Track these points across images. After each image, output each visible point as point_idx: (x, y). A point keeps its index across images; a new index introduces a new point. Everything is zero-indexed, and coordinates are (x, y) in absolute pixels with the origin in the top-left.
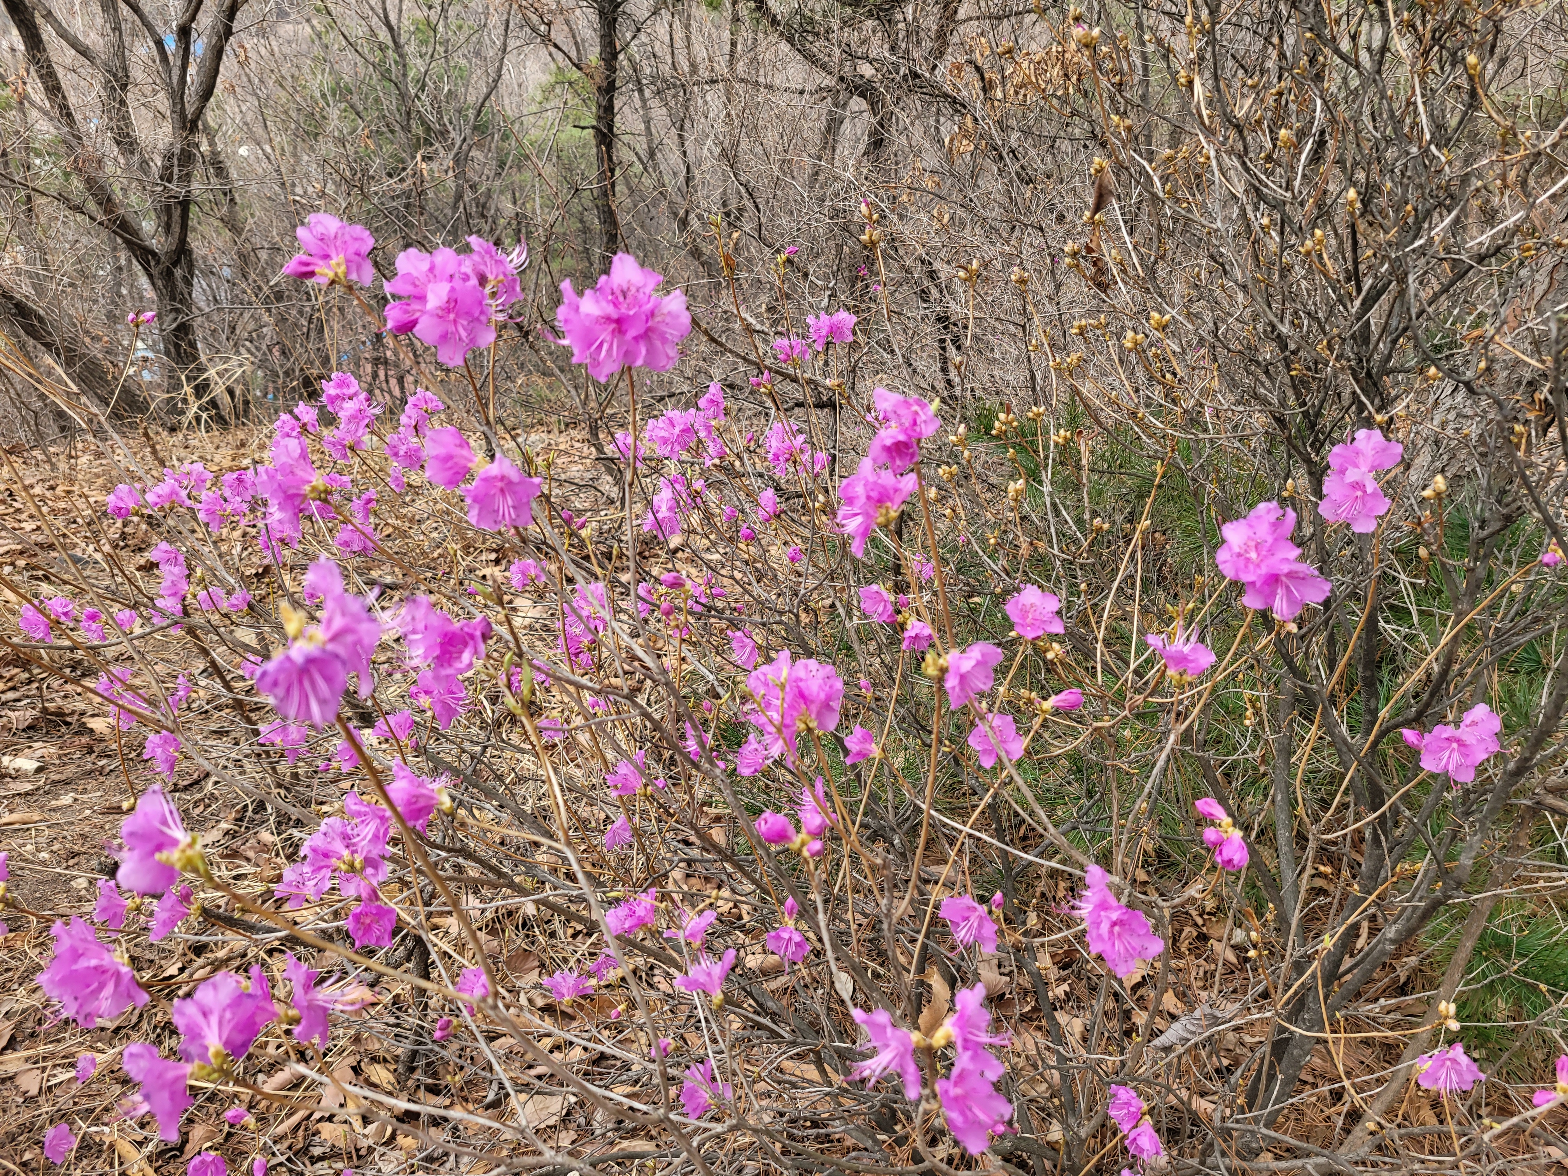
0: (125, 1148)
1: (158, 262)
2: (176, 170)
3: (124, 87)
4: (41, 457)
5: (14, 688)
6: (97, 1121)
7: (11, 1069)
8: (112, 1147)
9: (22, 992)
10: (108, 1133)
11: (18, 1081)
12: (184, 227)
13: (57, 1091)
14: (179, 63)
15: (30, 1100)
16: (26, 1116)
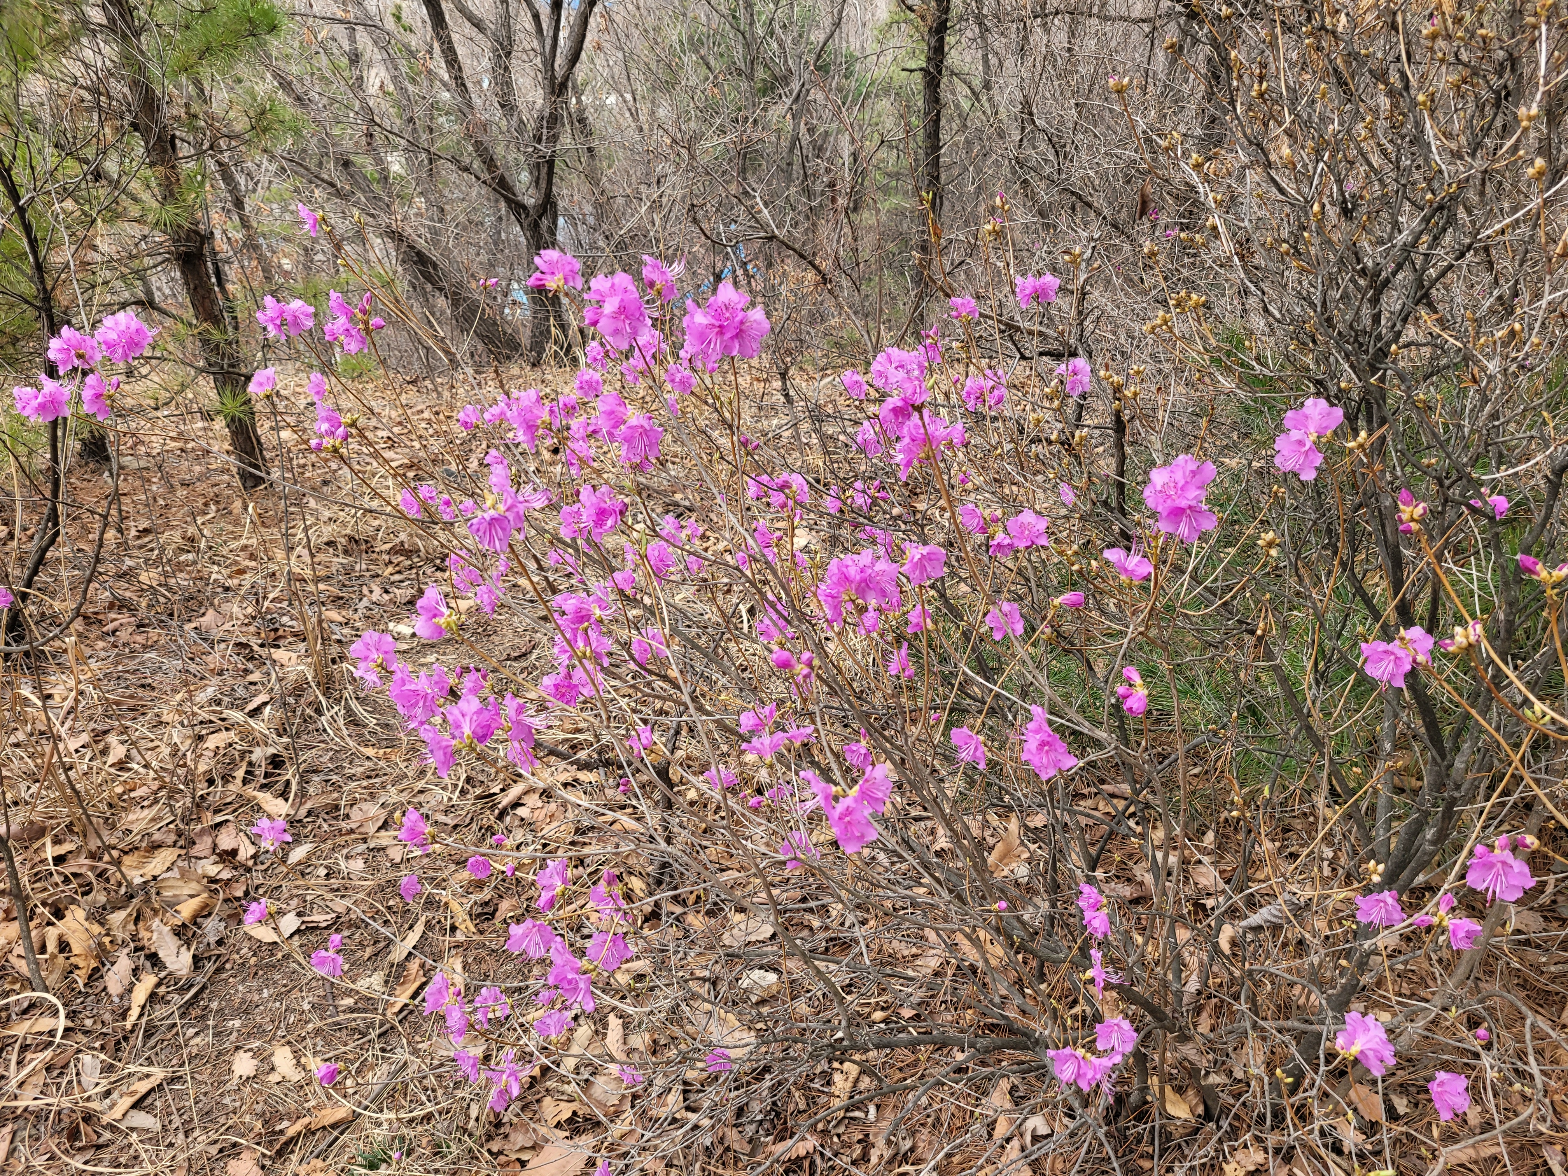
0: (454, 905)
1: (527, 216)
2: (545, 131)
3: (508, 54)
4: (430, 386)
5: (399, 572)
6: (437, 886)
7: (384, 842)
8: (446, 904)
9: (393, 790)
10: (445, 896)
11: (388, 851)
12: (550, 183)
13: (413, 863)
14: (551, 33)
15: (395, 866)
16: (391, 876)
